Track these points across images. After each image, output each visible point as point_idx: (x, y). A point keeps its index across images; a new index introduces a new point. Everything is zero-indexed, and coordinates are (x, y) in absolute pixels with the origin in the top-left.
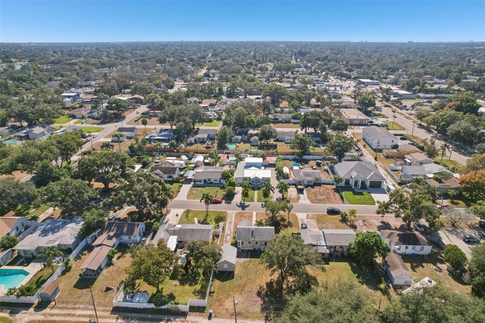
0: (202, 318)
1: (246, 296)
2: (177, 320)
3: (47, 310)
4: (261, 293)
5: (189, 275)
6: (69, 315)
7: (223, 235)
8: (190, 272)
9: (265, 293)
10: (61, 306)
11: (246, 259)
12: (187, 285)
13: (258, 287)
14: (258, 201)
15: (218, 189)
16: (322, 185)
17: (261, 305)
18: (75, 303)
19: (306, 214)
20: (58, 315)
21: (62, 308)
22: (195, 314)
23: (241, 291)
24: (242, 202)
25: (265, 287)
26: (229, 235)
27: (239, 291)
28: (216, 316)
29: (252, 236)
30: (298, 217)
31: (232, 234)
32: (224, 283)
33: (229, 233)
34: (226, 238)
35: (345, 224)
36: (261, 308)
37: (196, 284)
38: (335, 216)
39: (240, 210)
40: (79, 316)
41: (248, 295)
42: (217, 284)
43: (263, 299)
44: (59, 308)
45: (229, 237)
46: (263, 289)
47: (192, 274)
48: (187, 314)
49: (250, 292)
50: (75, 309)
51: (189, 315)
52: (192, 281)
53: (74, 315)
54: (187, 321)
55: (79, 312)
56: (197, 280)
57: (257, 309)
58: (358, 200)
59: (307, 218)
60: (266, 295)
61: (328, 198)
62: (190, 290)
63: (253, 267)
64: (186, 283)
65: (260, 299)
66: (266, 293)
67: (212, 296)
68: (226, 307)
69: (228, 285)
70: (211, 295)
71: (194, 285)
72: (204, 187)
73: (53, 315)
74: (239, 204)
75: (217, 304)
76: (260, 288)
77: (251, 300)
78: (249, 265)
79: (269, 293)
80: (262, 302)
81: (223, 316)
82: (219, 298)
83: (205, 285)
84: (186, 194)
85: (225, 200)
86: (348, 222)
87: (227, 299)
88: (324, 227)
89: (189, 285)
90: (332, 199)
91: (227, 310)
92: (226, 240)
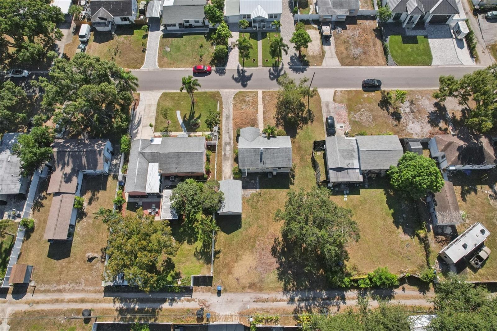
0: (210, 294)
1: (258, 256)
2: (183, 298)
3: (28, 296)
4: (277, 249)
5: (184, 225)
6: (57, 301)
9: (282, 250)
10: (43, 289)
11: (254, 191)
12: (186, 242)
13: (272, 241)
14: (264, 65)
16: (359, 22)
17: (278, 269)
18: (58, 282)
19: (332, 91)
20: (44, 302)
21: (46, 291)
22: (201, 288)
23: (252, 248)
24: (241, 68)
25: (281, 239)
26: (229, 144)
27: (250, 248)
28: (225, 290)
29: (261, 161)
30: (322, 100)
31: (232, 142)
32: (231, 235)
33: (228, 140)
34: (225, 150)
35: (385, 111)
36: (279, 274)
37: (196, 240)
38: (373, 94)
39: (239, 89)
40: (69, 301)
41: (261, 255)
42: (222, 238)
43: (279, 258)
44: (41, 292)
45: (228, 148)
46: (279, 243)
47: (189, 224)
48: (192, 289)
49: (263, 249)
50: (60, 291)
51: (195, 291)
52: (190, 236)
53: (62, 301)
54: (193, 300)
55: (67, 296)
56: (196, 234)
57: (273, 276)
58: (410, 54)
59: (334, 100)
60: (283, 253)
61: (365, 53)
62: (190, 250)
63: (263, 206)
64: (184, 241)
65: (275, 260)
67: (218, 258)
68: (236, 275)
69: (235, 239)
70: (217, 256)
71: (194, 242)
72: (181, 36)
73: (38, 303)
74: (236, 76)
75: (225, 271)
76: (275, 242)
77: (265, 263)
78: (258, 201)
79: (286, 249)
80: (278, 265)
81: (234, 290)
82: (227, 261)
83: (209, 241)
84: (155, 55)
85: (216, 67)
86: (390, 108)
87: (236, 262)
88: (356, 119)
89: (188, 243)
90: (371, 55)
91: (237, 279)
92: (225, 154)
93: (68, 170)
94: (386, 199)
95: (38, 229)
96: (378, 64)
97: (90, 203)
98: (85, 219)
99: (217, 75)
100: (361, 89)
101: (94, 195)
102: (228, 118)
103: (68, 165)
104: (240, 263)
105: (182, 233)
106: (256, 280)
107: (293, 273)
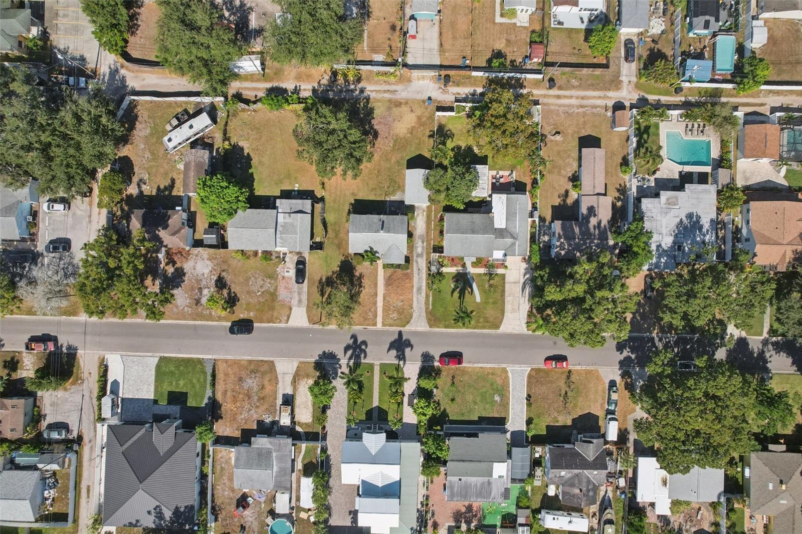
0: (438, 99)
1: (392, 132)
2: (464, 96)
3: (610, 103)
4: (373, 137)
6: (583, 98)
9: (368, 136)
10: (598, 109)
11: (393, 198)
12: (463, 148)
13: (376, 145)
14: (371, 366)
15: (451, 414)
17: (373, 118)
18: (584, 114)
19: (290, 322)
20: (594, 97)
21: (595, 107)
22: (446, 103)
23: (397, 140)
24: (401, 363)
27: (399, 140)
28: (424, 102)
29: (383, 222)
30: (304, 309)
32: (417, 154)
35: (232, 291)
36: (373, 113)
37: (453, 150)
38: (242, 315)
39: (407, 330)
40: (571, 97)
41: (389, 133)
42: (427, 150)
43: (372, 127)
44: (599, 106)
46: (370, 143)
49: (386, 138)
50: (582, 106)
51: (452, 100)
52: (459, 154)
53: (577, 98)
54: (454, 94)
55: (573, 101)
56: (453, 156)
57: (377, 113)
58: (185, 376)
59: (291, 309)
60: (367, 133)
61: (240, 380)
62: (459, 140)
63: (383, 182)
64: (465, 149)
65: (375, 127)
67: (431, 131)
68: (413, 115)
69: (413, 149)
71: (455, 147)
73: (600, 97)
75: (424, 119)
76: (374, 144)
77: (385, 125)
78: (388, 187)
80: (373, 122)
81: (416, 102)
82: (422, 128)
84: (513, 390)
85: (434, 366)
86: (226, 295)
87: (413, 128)
88: (269, 280)
89: (461, 147)
90: (233, 376)
91: (412, 111)
92: (423, 243)
93: (593, 221)
94: (255, 184)
95: (616, 166)
96: (226, 361)
97: (567, 192)
98: (570, 174)
99: (432, 353)
100: (255, 325)
101: (564, 201)
102: (419, 289)
103: (594, 227)
104: (409, 126)
105: (467, 157)
106: (394, 109)
107: (359, 114)
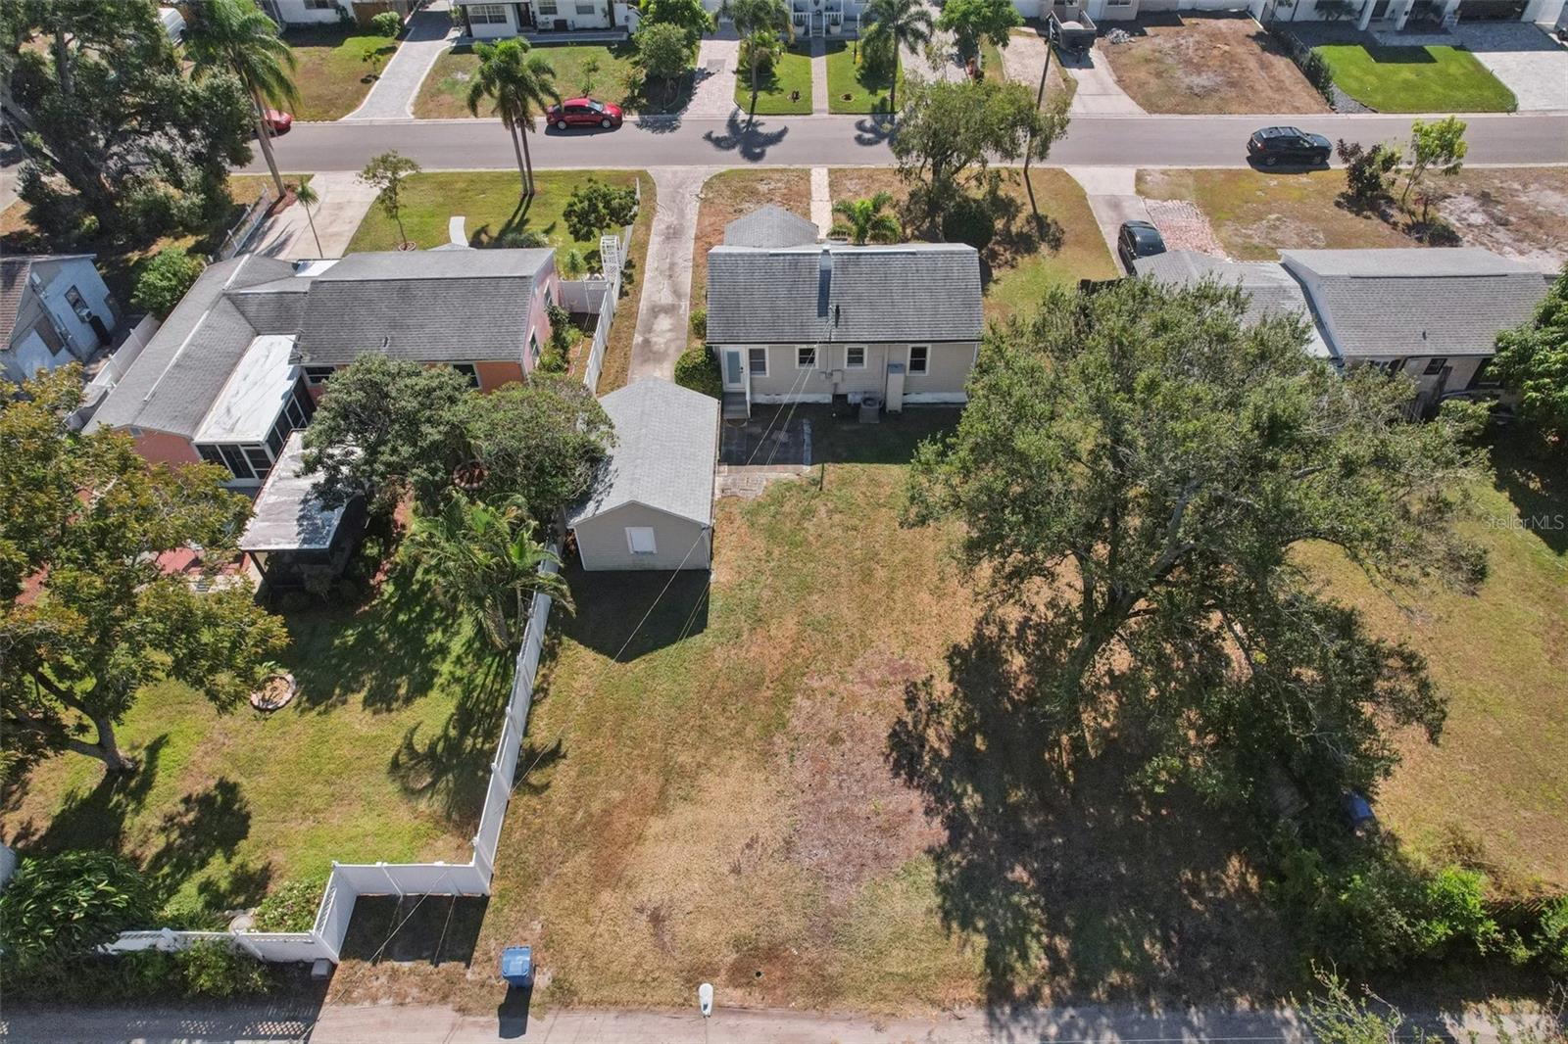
0: (447, 1013)
1: (802, 776)
4: (922, 741)
5: (375, 616)
7: (626, 316)
8: (389, 589)
9: (954, 746)
11: (786, 473)
12: (357, 699)
13: (895, 696)
14: (835, 110)
15: (603, 54)
16: (1185, 21)
19: (1128, 173)
22: (394, 975)
23: (767, 733)
24: (743, 116)
25: (943, 687)
26: (670, 310)
27: (750, 732)
28: (564, 995)
29: (823, 311)
30: (1089, 190)
31: (685, 304)
32: (638, 665)
33: (666, 298)
34: (649, 329)
35: (1376, 221)
36: (943, 889)
37: (422, 688)
38: (1304, 179)
39: (733, 161)
41: (822, 770)
42: (581, 681)
43: (940, 794)
45: (664, 323)
46: (935, 708)
47: (398, 608)
48: (324, 982)
49: (835, 740)
51: (346, 997)
52: (393, 667)
56: (429, 657)
58: (1407, 86)
59: (1139, 192)
60: (964, 761)
61: (1233, 84)
62: (371, 742)
63: (837, 532)
64: (348, 690)
65: (915, 799)
66: (961, 743)
67: (537, 790)
68: (652, 893)
69: (664, 685)
70: (535, 778)
71: (408, 700)
74: (722, 132)
75: (580, 862)
76: (911, 701)
77: (846, 815)
78: (808, 513)
79: (980, 743)
80: (937, 832)
81: (623, 992)
82: (596, 807)
83: (493, 697)
84: (411, 89)
85: (640, 113)
86: (1394, 212)
87: (660, 806)
89: (367, 703)
90: (1259, 88)
91: (656, 919)
92: (647, 342)
96: (1298, 110)
99: (645, 133)
100: (1248, 167)
102: (673, 234)
104: (683, 815)
105: (346, 652)
107: (1045, 881)
